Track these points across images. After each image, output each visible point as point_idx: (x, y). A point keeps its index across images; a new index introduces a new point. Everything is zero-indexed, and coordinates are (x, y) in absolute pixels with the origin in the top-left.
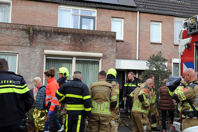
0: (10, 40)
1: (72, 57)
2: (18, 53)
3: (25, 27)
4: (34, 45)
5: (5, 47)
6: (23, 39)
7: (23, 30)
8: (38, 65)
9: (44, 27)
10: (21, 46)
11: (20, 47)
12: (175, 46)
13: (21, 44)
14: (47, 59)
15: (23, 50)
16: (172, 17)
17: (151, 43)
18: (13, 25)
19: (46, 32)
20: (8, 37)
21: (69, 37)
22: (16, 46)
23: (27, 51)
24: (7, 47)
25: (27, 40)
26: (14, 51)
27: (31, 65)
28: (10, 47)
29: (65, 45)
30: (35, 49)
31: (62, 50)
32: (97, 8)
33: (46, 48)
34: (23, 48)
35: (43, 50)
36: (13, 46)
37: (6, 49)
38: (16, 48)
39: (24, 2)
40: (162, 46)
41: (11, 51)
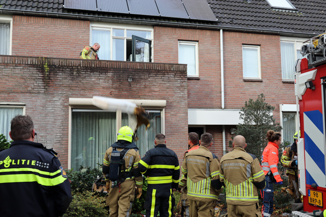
0: (10, 84)
2: (25, 105)
3: (35, 61)
4: (51, 90)
5: (3, 95)
6: (33, 82)
8: (59, 123)
9: (67, 59)
10: (30, 93)
11: (28, 95)
12: (285, 84)
13: (30, 89)
14: (73, 113)
15: (33, 98)
16: (277, 37)
17: (245, 81)
18: (16, 58)
19: (70, 69)
20: (7, 78)
21: (110, 74)
22: (22, 93)
23: (39, 100)
24: (7, 95)
25: (40, 83)
26: (18, 101)
27: (48, 124)
28: (11, 94)
29: (104, 88)
30: (54, 97)
32: (153, 26)
33: (72, 94)
34: (33, 96)
35: (67, 98)
36: (17, 93)
37: (7, 100)
38: (21, 97)
39: (32, 20)
40: (262, 84)
41: (13, 101)
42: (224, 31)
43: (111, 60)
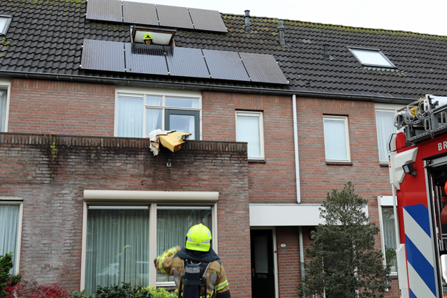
0: (3, 171)
1: (148, 203)
2: (22, 201)
3: (38, 140)
4: (60, 179)
6: (34, 168)
7: (35, 146)
8: (69, 225)
9: (82, 137)
10: (31, 184)
11: (27, 186)
12: (383, 168)
13: (30, 178)
14: (90, 212)
15: (35, 191)
16: (370, 104)
17: (329, 164)
18: (13, 136)
21: (141, 157)
22: (19, 183)
23: (43, 194)
25: (45, 170)
26: (13, 195)
27: (53, 227)
28: (3, 186)
29: (132, 176)
30: (63, 189)
31: (125, 189)
32: (202, 91)
33: (89, 185)
34: (34, 188)
35: (82, 190)
36: (12, 184)
38: (17, 189)
39: (37, 85)
41: (6, 196)
43: (144, 137)
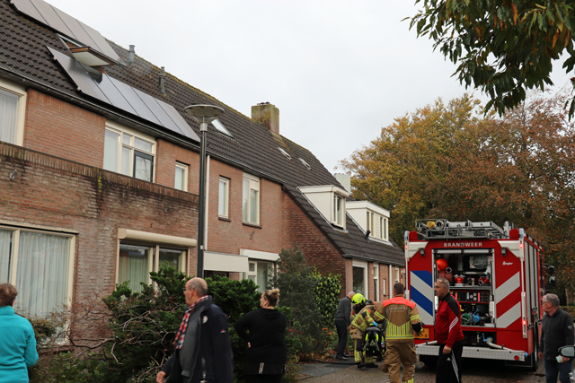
0: (66, 201)
1: (152, 244)
2: (76, 234)
3: (90, 174)
4: (103, 214)
5: (58, 217)
6: (87, 201)
7: (87, 178)
8: (107, 262)
10: (85, 217)
11: (82, 219)
13: (84, 211)
15: (87, 225)
17: (220, 219)
18: (73, 164)
20: (63, 192)
22: (77, 216)
23: (87, 228)
24: (62, 218)
25: (93, 203)
26: (72, 228)
27: (98, 262)
28: (66, 217)
29: (146, 218)
30: (105, 225)
31: (142, 230)
32: (157, 138)
33: (121, 223)
34: (87, 222)
35: (116, 227)
36: (72, 215)
37: (61, 224)
38: (75, 221)
40: (230, 224)
41: (68, 228)
42: (211, 157)
43: (119, 172)
